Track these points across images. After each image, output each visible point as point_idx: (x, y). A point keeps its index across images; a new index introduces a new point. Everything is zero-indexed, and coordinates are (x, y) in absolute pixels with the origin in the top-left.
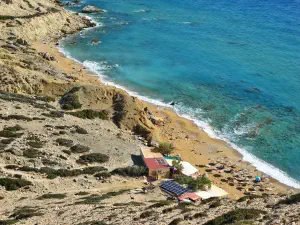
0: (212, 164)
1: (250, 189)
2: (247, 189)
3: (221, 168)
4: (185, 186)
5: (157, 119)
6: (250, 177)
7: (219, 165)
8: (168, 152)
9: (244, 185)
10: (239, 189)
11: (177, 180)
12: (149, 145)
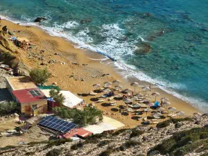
0: (99, 91)
1: (149, 118)
2: (144, 117)
3: (110, 95)
4: (69, 121)
5: (20, 39)
6: (146, 103)
7: (107, 91)
8: (42, 81)
9: (141, 113)
10: (136, 118)
11: (59, 114)
12: (16, 74)
